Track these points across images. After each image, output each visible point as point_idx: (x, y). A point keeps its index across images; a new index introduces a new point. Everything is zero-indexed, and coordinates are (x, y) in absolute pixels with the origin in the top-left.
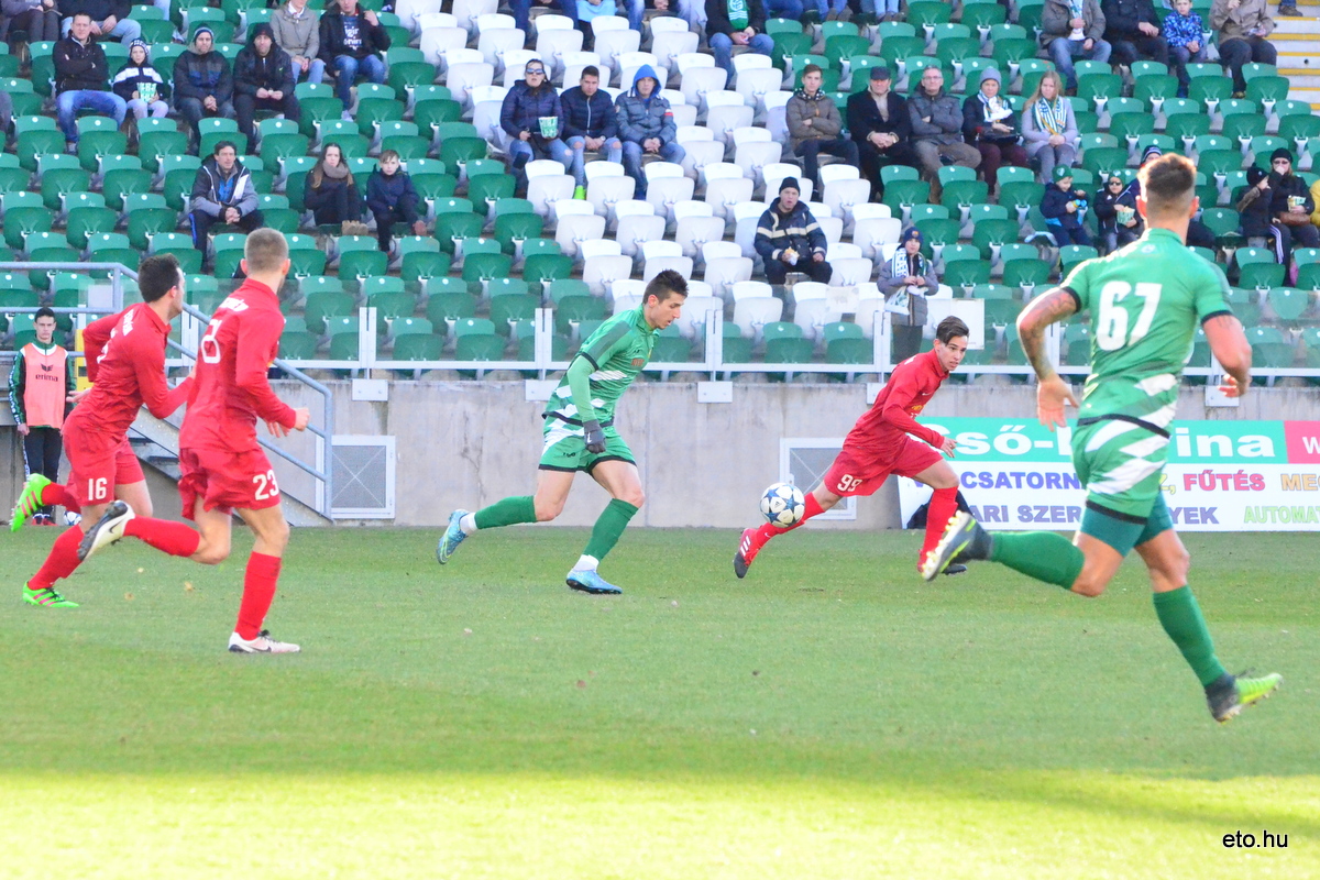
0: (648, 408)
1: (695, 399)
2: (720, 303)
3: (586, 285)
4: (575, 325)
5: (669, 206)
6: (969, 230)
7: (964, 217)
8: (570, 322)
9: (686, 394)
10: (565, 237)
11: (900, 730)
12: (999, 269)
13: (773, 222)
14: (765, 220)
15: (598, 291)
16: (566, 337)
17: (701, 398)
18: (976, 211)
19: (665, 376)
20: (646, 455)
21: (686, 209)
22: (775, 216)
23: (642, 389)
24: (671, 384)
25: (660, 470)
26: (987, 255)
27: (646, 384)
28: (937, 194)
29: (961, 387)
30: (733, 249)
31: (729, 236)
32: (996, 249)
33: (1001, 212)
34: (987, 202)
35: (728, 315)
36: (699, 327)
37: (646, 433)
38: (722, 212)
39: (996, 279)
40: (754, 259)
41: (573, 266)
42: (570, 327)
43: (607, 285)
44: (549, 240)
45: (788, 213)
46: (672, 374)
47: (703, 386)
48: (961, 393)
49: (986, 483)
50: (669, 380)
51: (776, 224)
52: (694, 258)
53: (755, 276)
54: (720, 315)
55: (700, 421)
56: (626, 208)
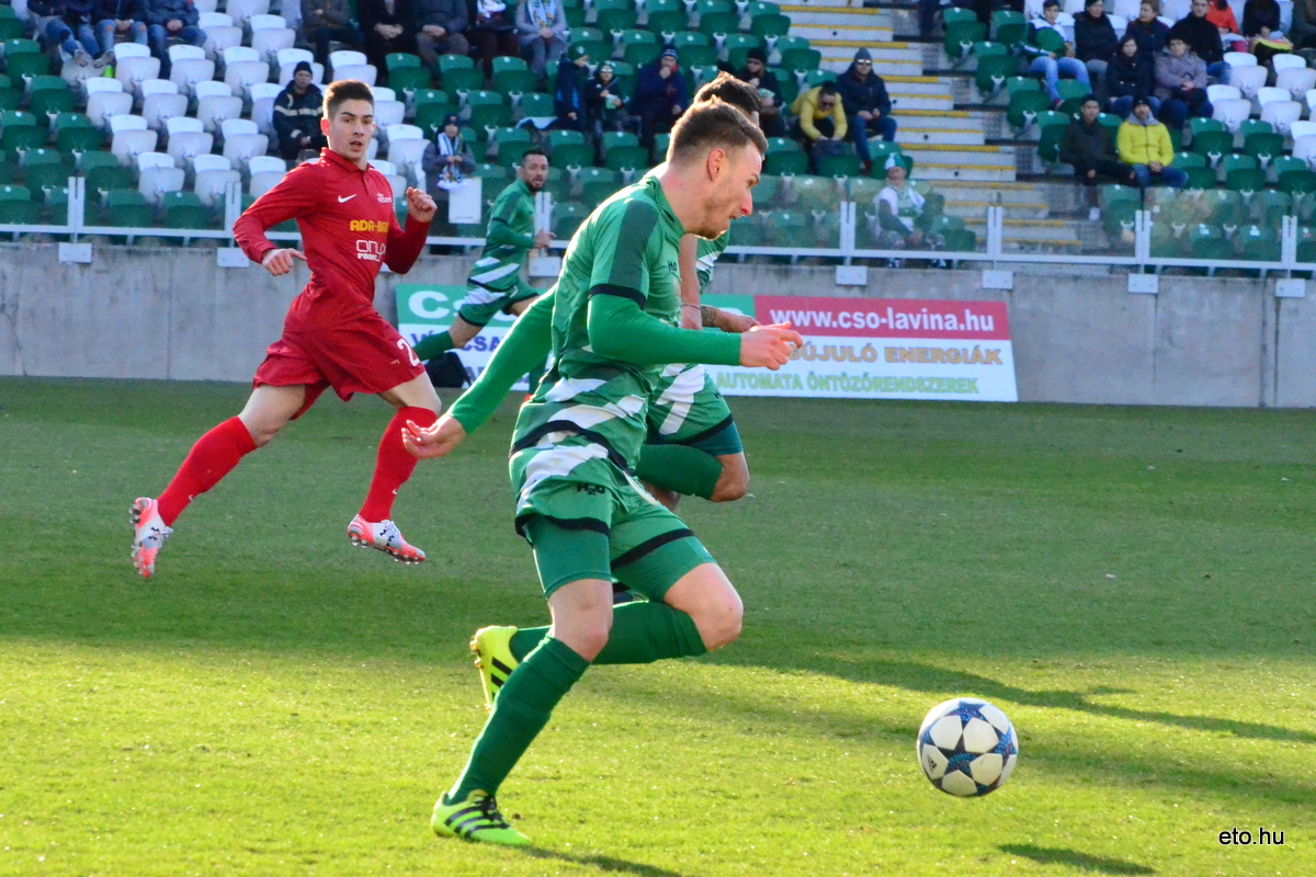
0: (171, 271)
1: (214, 262)
2: (236, 176)
3: (114, 157)
4: (104, 193)
5: (191, 85)
6: (466, 113)
7: (462, 101)
8: (99, 190)
9: (207, 259)
10: (95, 111)
11: (451, 561)
12: (494, 150)
13: (288, 101)
14: (281, 100)
15: (126, 162)
16: (95, 203)
17: (221, 263)
18: (471, 97)
19: (186, 242)
20: (169, 314)
21: (206, 89)
22: (290, 97)
23: (166, 253)
24: (192, 249)
25: (182, 328)
26: (483, 137)
27: (169, 249)
28: (436, 80)
29: (459, 258)
30: (250, 126)
31: (246, 114)
32: (491, 132)
33: (496, 98)
34: (483, 88)
35: (246, 188)
36: (217, 197)
37: (169, 293)
38: (240, 93)
39: (490, 159)
40: (268, 135)
41: (102, 138)
42: (100, 195)
43: (134, 157)
44: (81, 115)
45: (300, 93)
46: (194, 241)
47: (222, 251)
48: (459, 263)
49: (481, 347)
50: (190, 246)
51: (291, 104)
52: (214, 133)
53: (270, 152)
54: (239, 186)
55: (219, 284)
56: (152, 86)
